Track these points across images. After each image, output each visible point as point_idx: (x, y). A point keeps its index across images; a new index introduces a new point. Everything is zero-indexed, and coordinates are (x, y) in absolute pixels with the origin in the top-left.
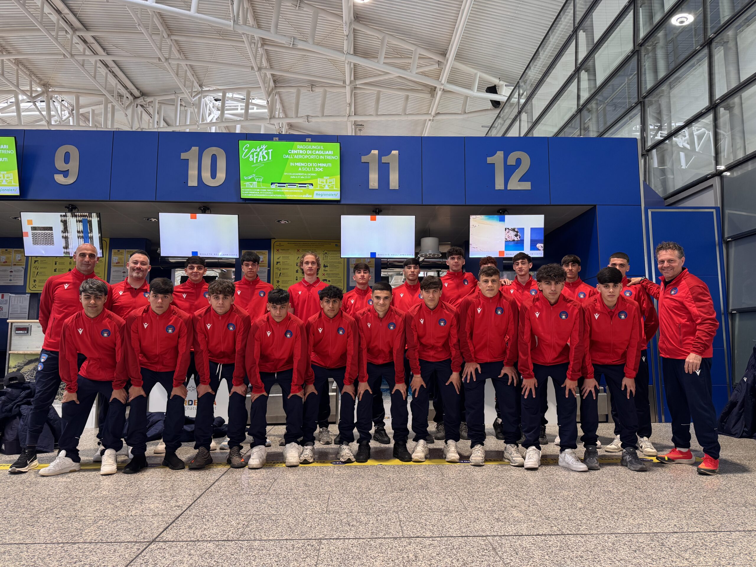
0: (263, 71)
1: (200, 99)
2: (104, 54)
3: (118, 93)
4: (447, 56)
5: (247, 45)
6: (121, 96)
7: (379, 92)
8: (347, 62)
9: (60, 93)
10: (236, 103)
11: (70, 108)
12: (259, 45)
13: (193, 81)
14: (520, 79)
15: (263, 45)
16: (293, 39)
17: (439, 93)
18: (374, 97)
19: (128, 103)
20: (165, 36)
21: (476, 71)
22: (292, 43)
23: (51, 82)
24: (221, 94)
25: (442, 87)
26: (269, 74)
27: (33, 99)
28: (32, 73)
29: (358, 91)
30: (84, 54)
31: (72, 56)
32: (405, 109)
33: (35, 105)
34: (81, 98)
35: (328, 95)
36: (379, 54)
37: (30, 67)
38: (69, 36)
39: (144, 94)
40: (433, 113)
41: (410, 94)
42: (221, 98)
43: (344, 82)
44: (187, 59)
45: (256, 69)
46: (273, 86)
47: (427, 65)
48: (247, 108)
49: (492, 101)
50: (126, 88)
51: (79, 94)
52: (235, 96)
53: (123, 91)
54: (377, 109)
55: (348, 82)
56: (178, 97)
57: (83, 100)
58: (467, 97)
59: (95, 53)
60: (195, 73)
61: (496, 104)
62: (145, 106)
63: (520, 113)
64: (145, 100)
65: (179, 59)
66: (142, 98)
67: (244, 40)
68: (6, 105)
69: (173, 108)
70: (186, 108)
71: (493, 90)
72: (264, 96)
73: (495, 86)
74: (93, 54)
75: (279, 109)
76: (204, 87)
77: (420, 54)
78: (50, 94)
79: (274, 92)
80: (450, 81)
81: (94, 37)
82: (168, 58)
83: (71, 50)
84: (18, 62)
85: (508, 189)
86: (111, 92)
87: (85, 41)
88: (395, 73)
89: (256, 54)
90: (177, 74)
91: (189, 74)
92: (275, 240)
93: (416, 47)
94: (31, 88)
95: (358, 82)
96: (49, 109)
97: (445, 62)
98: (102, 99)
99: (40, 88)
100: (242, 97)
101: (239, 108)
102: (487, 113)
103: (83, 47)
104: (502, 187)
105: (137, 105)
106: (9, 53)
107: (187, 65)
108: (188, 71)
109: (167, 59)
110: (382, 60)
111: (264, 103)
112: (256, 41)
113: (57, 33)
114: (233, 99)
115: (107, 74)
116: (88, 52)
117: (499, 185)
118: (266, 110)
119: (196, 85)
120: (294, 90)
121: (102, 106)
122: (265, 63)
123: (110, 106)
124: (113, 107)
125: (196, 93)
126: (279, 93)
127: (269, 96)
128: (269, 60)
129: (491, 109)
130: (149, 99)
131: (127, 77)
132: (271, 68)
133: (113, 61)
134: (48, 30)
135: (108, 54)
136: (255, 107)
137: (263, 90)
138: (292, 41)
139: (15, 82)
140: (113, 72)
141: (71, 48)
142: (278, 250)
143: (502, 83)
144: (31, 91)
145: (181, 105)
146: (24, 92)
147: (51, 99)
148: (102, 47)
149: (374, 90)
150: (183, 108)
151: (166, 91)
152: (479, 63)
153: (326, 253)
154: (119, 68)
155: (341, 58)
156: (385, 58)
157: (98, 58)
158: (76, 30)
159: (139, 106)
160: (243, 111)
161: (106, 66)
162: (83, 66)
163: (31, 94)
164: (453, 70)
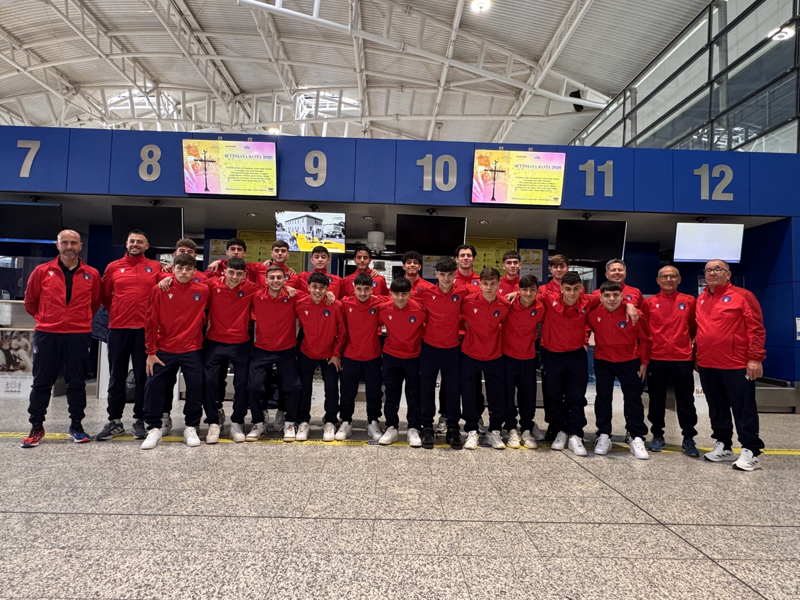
0: (362, 72)
2: (215, 53)
3: (222, 90)
4: (541, 63)
5: (355, 49)
7: (467, 94)
8: (447, 66)
9: (167, 89)
16: (403, 44)
20: (276, 38)
21: (564, 77)
22: (402, 47)
23: (161, 79)
24: (315, 93)
25: (532, 91)
26: (364, 75)
27: (146, 94)
28: (145, 70)
29: (449, 93)
31: (191, 55)
32: (490, 110)
33: (148, 99)
34: (186, 94)
36: (477, 60)
38: (187, 36)
41: (496, 96)
44: (289, 59)
45: (358, 70)
46: (366, 86)
47: (518, 70)
48: (339, 107)
49: (575, 105)
50: (228, 85)
51: (185, 91)
53: (226, 89)
54: (463, 110)
55: (443, 84)
56: (275, 95)
58: (552, 100)
61: (579, 108)
62: (243, 103)
64: (244, 97)
65: (283, 59)
66: (241, 95)
69: (270, 105)
70: (280, 105)
71: (576, 94)
73: (579, 91)
74: (205, 54)
75: (367, 108)
76: (299, 86)
78: (159, 89)
79: (366, 92)
81: (208, 38)
82: (277, 59)
84: (135, 60)
85: (713, 199)
87: (199, 41)
88: (491, 76)
89: (359, 57)
91: (290, 74)
93: (511, 53)
94: (145, 84)
95: (452, 85)
96: (158, 104)
97: (539, 69)
98: (205, 95)
99: (152, 84)
100: (334, 96)
102: (568, 116)
103: (197, 47)
104: (707, 198)
105: (236, 102)
106: (129, 52)
107: (289, 65)
108: (289, 71)
113: (179, 33)
115: (214, 72)
117: (705, 195)
118: (358, 109)
120: (384, 91)
121: (205, 102)
122: (363, 66)
124: (214, 103)
125: (293, 92)
127: (362, 96)
128: (365, 62)
130: (247, 97)
131: (231, 75)
132: (366, 69)
134: (173, 31)
135: (218, 54)
137: (360, 90)
139: (133, 78)
140: (219, 71)
141: (189, 48)
143: (587, 88)
144: (146, 87)
146: (139, 88)
147: (160, 94)
148: (213, 47)
149: (463, 92)
151: (263, 89)
154: (226, 67)
156: (483, 63)
158: (194, 31)
160: (335, 109)
161: (215, 65)
162: (198, 65)
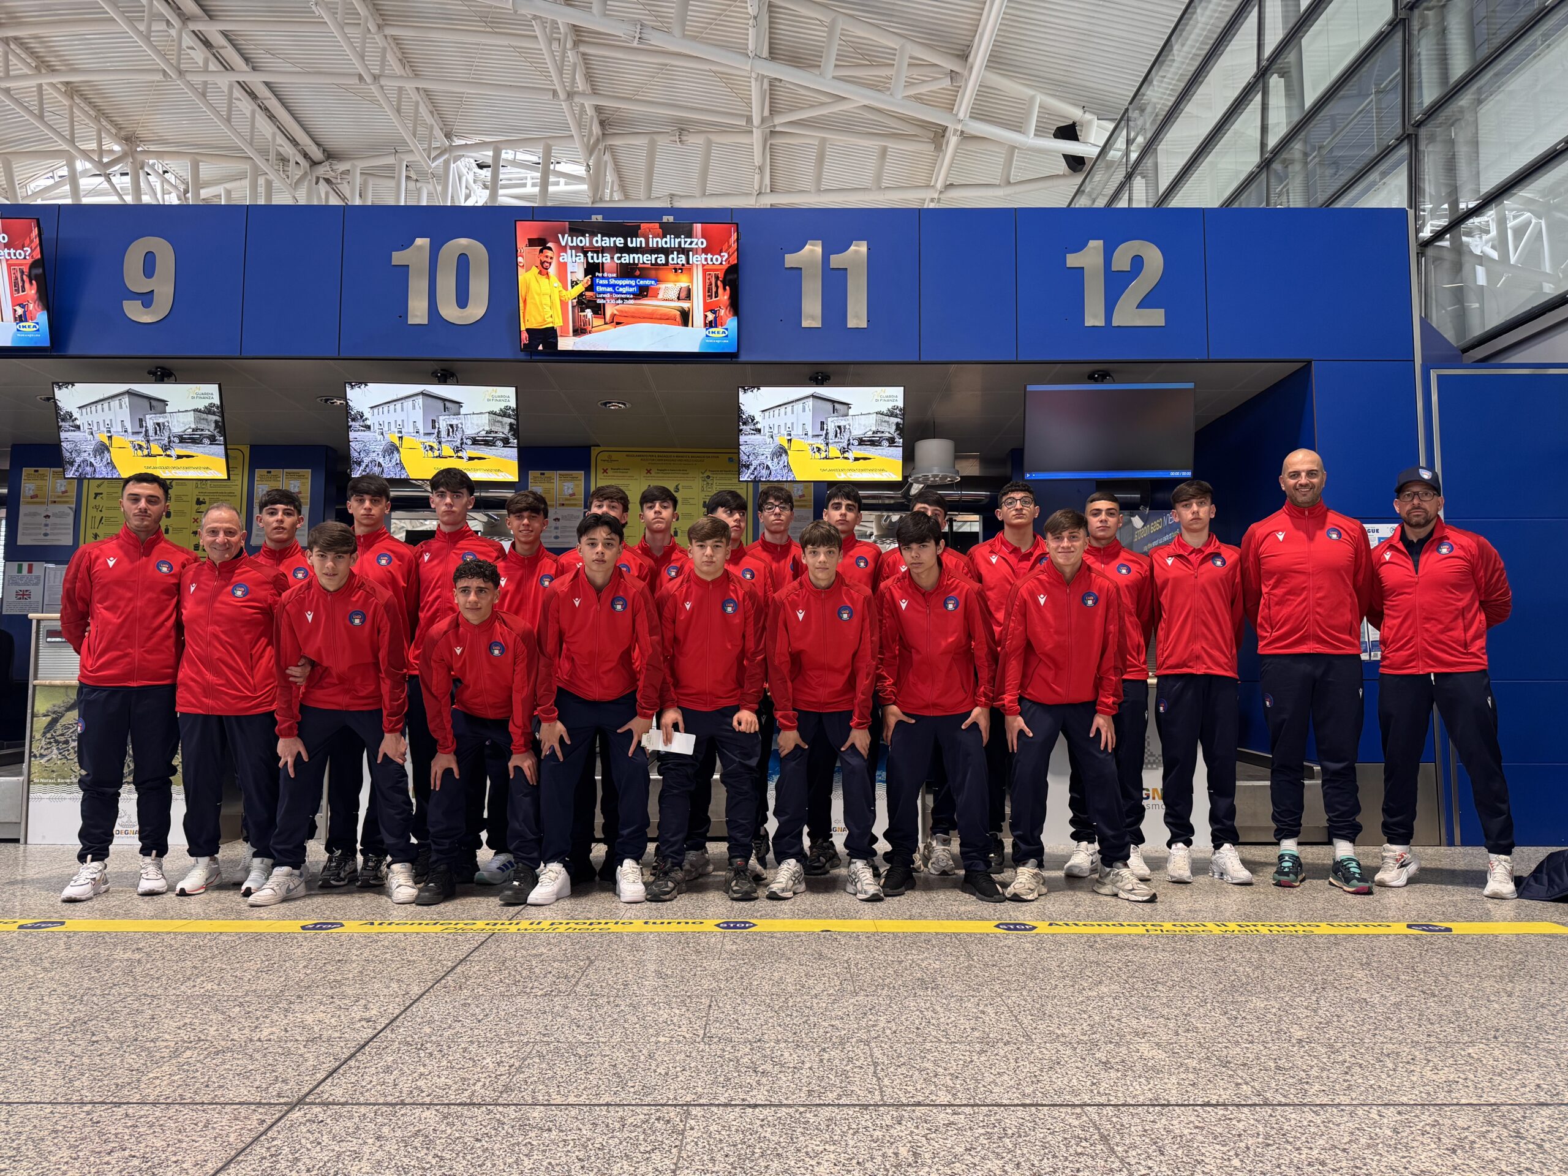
0: (577, 99)
1: (447, 163)
2: (246, 68)
3: (279, 154)
4: (970, 59)
5: (542, 44)
6: (284, 160)
7: (824, 140)
8: (754, 75)
9: (159, 155)
10: (523, 172)
11: (182, 187)
12: (569, 45)
13: (432, 126)
14: (1131, 103)
15: (576, 44)
16: (639, 27)
17: (953, 140)
18: (813, 154)
19: (299, 173)
20: (373, 28)
21: (1031, 92)
22: (637, 35)
23: (141, 132)
24: (491, 153)
25: (959, 127)
26: (589, 104)
27: (103, 170)
28: (101, 114)
29: (778, 141)
30: (206, 70)
31: (181, 73)
32: (878, 178)
33: (109, 181)
34: (202, 166)
35: (714, 152)
36: (823, 60)
37: (98, 101)
38: (173, 32)
39: (330, 156)
40: (939, 185)
41: (891, 144)
42: (490, 161)
43: (749, 119)
44: (417, 76)
45: (562, 95)
46: (600, 133)
47: (924, 81)
48: (544, 183)
49: (1066, 157)
50: (294, 142)
51: (199, 158)
52: (521, 156)
53: (288, 150)
54: (819, 179)
55: (756, 121)
56: (402, 160)
57: (207, 170)
58: (1013, 148)
59: (227, 67)
60: (435, 109)
61: (1075, 163)
62: (334, 181)
63: (1129, 177)
64: (335, 167)
65: (401, 77)
66: (327, 163)
67: (538, 33)
68: (51, 182)
69: (392, 183)
70: (419, 185)
71: (1068, 132)
72: (581, 155)
73: (1074, 125)
74: (223, 69)
75: (613, 182)
76: (455, 139)
77: (911, 58)
78: (140, 157)
79: (601, 146)
80: (977, 115)
81: (225, 34)
82: (380, 76)
83: (179, 63)
84: (72, 90)
85: (1114, 324)
86: (263, 152)
87: (207, 43)
88: (859, 98)
89: (563, 65)
90: (398, 111)
91: (423, 110)
92: (598, 449)
93: (902, 41)
94: (100, 145)
95: (778, 120)
96: (137, 190)
97: (966, 73)
98: (246, 166)
99: (120, 145)
100: (535, 159)
101: (529, 182)
102: (1056, 182)
103: (202, 56)
104: (1100, 322)
105: (318, 179)
106: (53, 71)
107: (417, 89)
108: (421, 104)
109: (376, 78)
110: (830, 71)
111: (580, 170)
112: (562, 37)
113: (149, 26)
114: (514, 163)
115: (253, 113)
116: (213, 66)
117: (1094, 318)
118: (584, 187)
119: (438, 133)
120: (641, 141)
121: (246, 183)
122: (581, 85)
123: (261, 181)
124: (269, 183)
125: (438, 152)
126: (611, 149)
127: (591, 154)
128: (589, 77)
129: (1064, 176)
130: (341, 167)
131: (296, 119)
132: (595, 92)
133: (267, 84)
134: (130, 21)
135: (254, 69)
136: (562, 180)
137: (577, 143)
138: (638, 31)
139: (67, 133)
140: (266, 109)
141: (179, 59)
142: (605, 471)
143: (1088, 116)
144: (101, 152)
145: (408, 178)
146: (86, 155)
147: (142, 168)
148: (242, 55)
149: (812, 138)
150: (412, 185)
151: (376, 149)
152: (1041, 74)
153: (708, 477)
154: (280, 100)
155: (743, 66)
156: (836, 66)
157: (234, 77)
158: (188, 19)
159: (321, 181)
160: (537, 190)
161: (253, 95)
162: (204, 95)
163: (101, 156)
164: (984, 91)
